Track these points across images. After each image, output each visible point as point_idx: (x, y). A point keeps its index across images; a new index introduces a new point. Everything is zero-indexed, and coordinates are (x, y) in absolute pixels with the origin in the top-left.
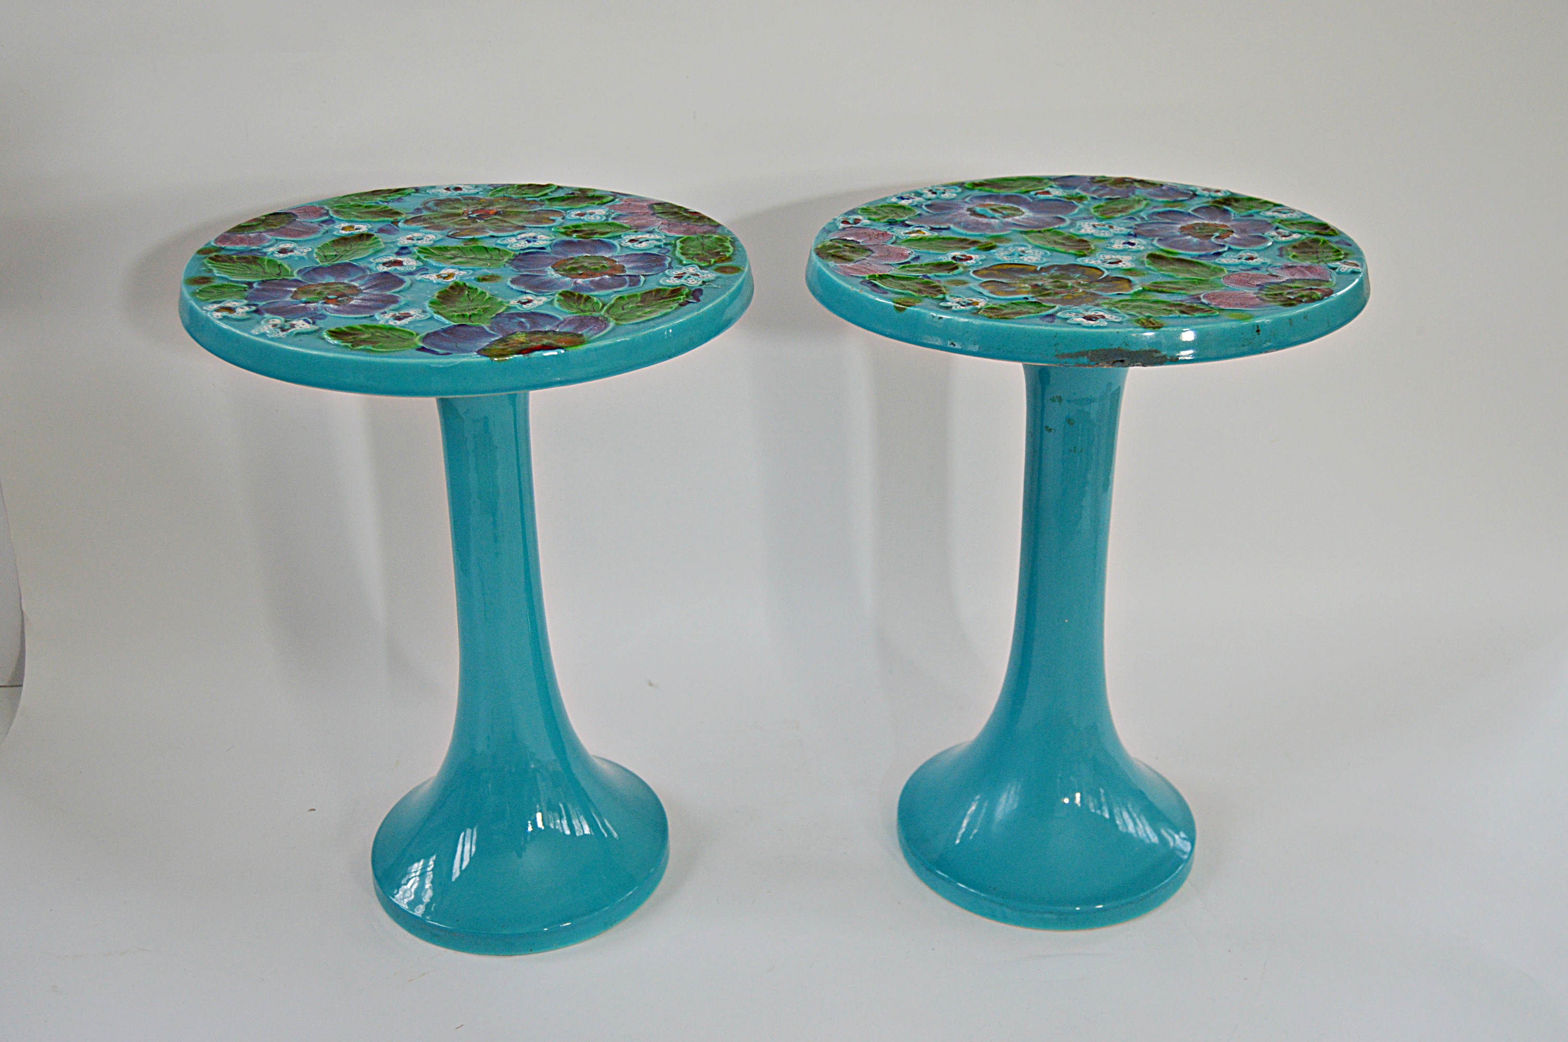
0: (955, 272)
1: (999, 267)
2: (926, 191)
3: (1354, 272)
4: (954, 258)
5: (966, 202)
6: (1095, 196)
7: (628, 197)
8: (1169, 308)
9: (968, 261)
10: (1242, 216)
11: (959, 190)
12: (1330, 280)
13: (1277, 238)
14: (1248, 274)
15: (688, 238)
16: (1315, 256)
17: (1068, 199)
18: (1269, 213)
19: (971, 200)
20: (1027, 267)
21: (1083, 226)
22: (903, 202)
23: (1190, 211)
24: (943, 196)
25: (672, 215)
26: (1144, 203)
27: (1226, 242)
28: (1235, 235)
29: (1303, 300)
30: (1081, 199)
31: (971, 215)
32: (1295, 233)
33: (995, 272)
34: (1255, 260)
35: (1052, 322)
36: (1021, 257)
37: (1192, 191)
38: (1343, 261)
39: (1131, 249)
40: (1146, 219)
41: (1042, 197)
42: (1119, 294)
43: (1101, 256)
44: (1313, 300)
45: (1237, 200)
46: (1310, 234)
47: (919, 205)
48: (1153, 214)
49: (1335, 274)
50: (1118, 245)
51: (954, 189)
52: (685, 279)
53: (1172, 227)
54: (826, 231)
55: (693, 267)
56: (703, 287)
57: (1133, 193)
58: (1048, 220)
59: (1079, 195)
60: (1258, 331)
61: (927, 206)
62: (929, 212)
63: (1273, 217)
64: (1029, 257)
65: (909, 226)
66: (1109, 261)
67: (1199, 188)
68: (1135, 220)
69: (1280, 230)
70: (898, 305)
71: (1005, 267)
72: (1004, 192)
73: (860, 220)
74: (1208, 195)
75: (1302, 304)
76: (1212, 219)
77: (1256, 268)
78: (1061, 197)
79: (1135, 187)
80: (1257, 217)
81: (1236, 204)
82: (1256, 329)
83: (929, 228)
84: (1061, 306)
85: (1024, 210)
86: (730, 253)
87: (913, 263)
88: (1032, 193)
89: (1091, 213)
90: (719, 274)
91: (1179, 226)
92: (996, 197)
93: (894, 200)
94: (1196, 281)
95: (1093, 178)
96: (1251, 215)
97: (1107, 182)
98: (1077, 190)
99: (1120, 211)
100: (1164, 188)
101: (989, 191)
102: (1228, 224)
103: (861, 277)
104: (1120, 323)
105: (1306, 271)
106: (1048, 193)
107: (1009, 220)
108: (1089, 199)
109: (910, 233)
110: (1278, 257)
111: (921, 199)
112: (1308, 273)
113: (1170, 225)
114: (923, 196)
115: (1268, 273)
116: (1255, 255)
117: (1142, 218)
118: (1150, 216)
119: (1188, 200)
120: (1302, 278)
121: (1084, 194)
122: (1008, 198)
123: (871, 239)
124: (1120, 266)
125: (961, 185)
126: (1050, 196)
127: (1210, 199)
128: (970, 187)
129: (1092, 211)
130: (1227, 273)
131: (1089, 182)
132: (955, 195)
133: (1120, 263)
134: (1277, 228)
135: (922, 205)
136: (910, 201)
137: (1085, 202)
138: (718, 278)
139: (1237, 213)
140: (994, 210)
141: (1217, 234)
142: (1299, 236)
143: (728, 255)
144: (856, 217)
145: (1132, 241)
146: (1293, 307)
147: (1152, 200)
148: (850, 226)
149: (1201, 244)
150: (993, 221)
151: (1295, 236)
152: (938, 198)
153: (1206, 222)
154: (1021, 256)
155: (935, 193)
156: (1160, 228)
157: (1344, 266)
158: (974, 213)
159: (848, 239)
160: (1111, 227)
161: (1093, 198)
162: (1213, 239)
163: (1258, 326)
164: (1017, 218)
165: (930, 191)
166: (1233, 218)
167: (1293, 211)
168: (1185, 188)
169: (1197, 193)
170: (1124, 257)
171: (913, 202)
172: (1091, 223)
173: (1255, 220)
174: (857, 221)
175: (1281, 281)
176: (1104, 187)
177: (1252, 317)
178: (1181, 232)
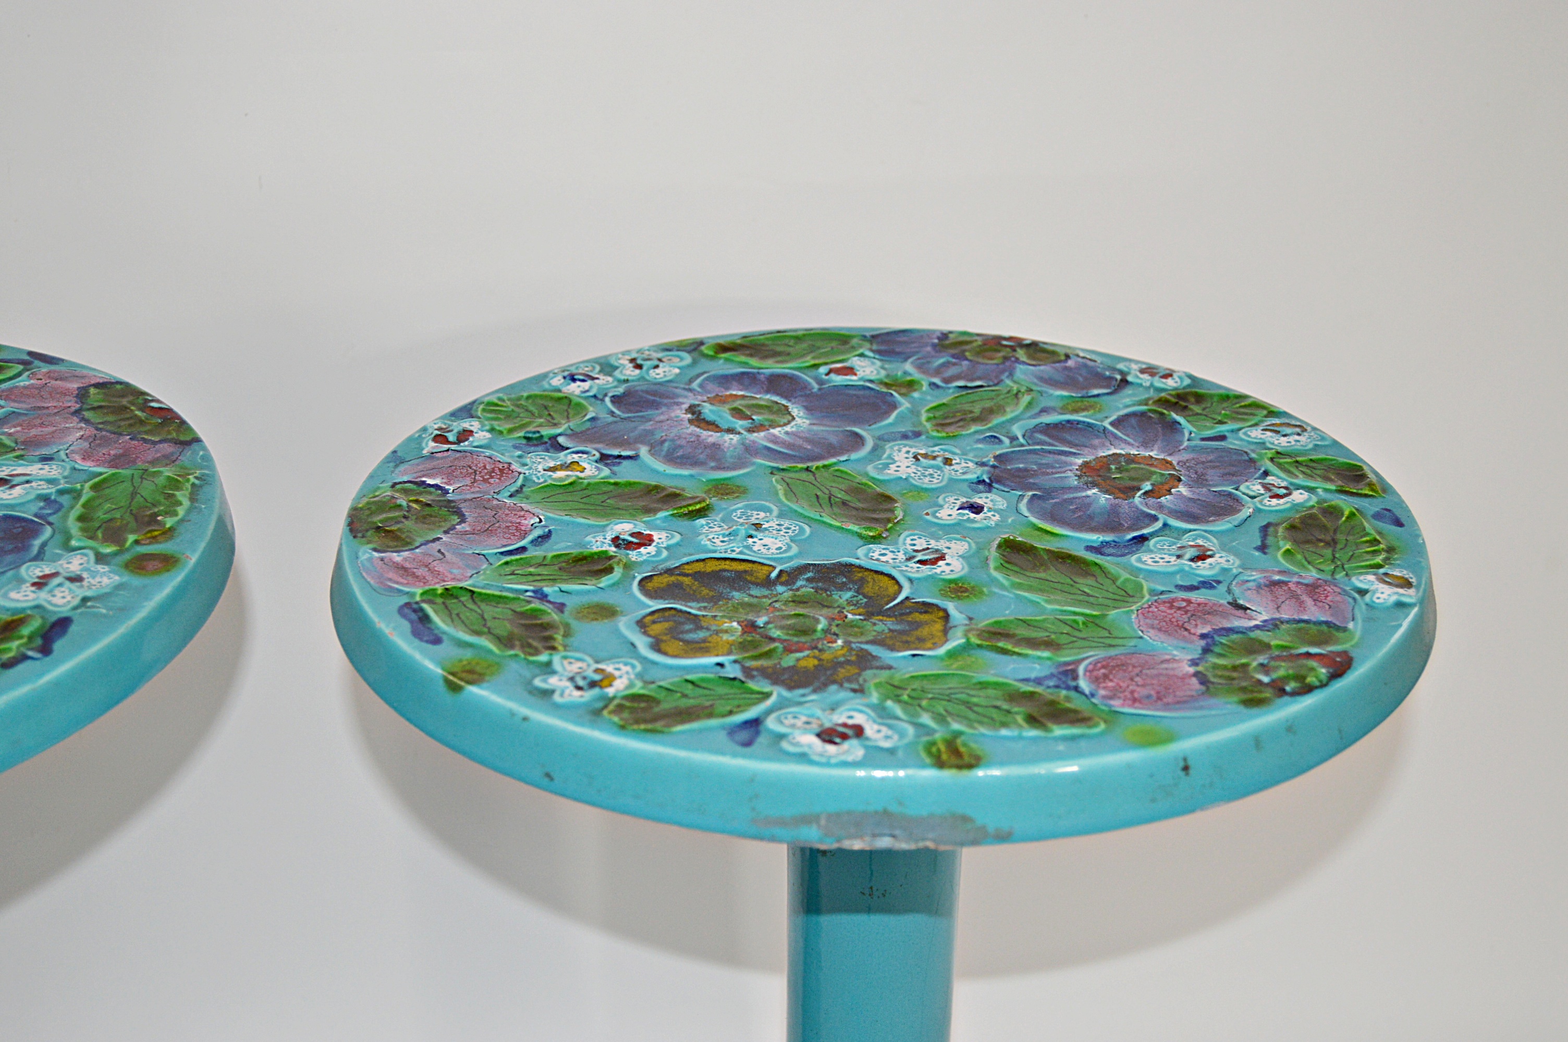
0: (605, 581)
1: (699, 567)
2: (625, 362)
3: (1400, 605)
4: (616, 540)
5: (690, 390)
6: (937, 381)
7: (53, 367)
8: (1005, 706)
9: (642, 550)
10: (1203, 439)
11: (688, 359)
12: (1351, 625)
13: (1261, 502)
14: (1189, 602)
15: (114, 474)
16: (1328, 552)
17: (887, 385)
18: (1256, 434)
19: (701, 386)
20: (755, 566)
21: (896, 458)
22: (575, 389)
23: (1106, 424)
24: (653, 373)
25: (113, 413)
26: (1026, 399)
27: (1161, 507)
28: (1182, 489)
29: (1288, 689)
30: (910, 386)
31: (691, 421)
32: (1298, 487)
33: (687, 580)
34: (1209, 561)
35: (748, 744)
36: (750, 540)
37: (1121, 372)
38: (1382, 571)
39: (973, 521)
40: (1022, 440)
41: (838, 379)
42: (914, 655)
43: (908, 541)
44: (1308, 689)
45: (1199, 398)
46: (1326, 490)
47: (600, 396)
48: (1038, 429)
49: (1364, 607)
50: (949, 512)
51: (678, 356)
52: (50, 591)
53: (1066, 463)
54: (396, 459)
55: (85, 555)
56: (75, 615)
57: (1011, 375)
58: (833, 440)
59: (909, 378)
60: (1186, 768)
61: (616, 400)
62: (612, 413)
63: (1262, 444)
64: (766, 541)
65: (563, 448)
66: (920, 557)
67: (1135, 367)
68: (1000, 441)
69: (1270, 479)
70: (451, 677)
71: (711, 567)
72: (771, 367)
73: (471, 433)
74: (1148, 384)
75: (1286, 699)
76: (1145, 444)
77: (1207, 584)
78: (871, 381)
79: (1017, 360)
80: (1232, 443)
81: (1197, 409)
82: (1182, 764)
83: (598, 455)
84: (785, 693)
85: (795, 410)
86: (176, 519)
87: (535, 553)
88: (823, 370)
89: (921, 424)
90: (126, 578)
91: (1080, 461)
92: (747, 379)
93: (557, 381)
94: (1080, 619)
95: (944, 336)
96: (1222, 438)
97: (967, 347)
98: (908, 366)
99: (975, 420)
100: (1070, 363)
101: (745, 364)
102: (1174, 460)
103: (408, 593)
104: (892, 751)
105: (1305, 598)
106: (850, 371)
107: (759, 437)
108: (925, 387)
109: (553, 469)
110: (1257, 554)
111: (610, 379)
112: (1309, 602)
113: (1063, 458)
114: (617, 373)
115: (1230, 599)
116: (1211, 544)
117: (1013, 439)
118: (1029, 434)
119: (1108, 394)
120: (1296, 617)
121: (916, 375)
122: (775, 383)
123: (475, 481)
124: (938, 570)
125: (694, 347)
126: (854, 378)
127: (1152, 393)
128: (711, 353)
129: (924, 417)
130: (1147, 597)
131: (934, 346)
132: (677, 371)
133: (941, 563)
134: (1266, 473)
135: (606, 395)
136: (586, 385)
137: (916, 395)
138: (119, 587)
139: (1194, 430)
140: (738, 413)
141: (1147, 486)
142: (1306, 495)
143: (169, 522)
144: (466, 424)
145: (978, 500)
146: (1264, 709)
147: (1041, 393)
148: (446, 447)
149: (1113, 511)
150: (727, 437)
151: (1298, 497)
152: (642, 378)
153: (1134, 452)
154: (751, 536)
155: (639, 367)
156: (1040, 465)
157: (1382, 587)
158: (698, 418)
159: (430, 481)
160: (947, 461)
161: (933, 385)
162: (1137, 499)
163: (1185, 760)
164: (775, 431)
165: (633, 361)
166: (1186, 444)
167: (1302, 428)
168: (1109, 362)
169: (1130, 378)
170: (952, 545)
171: (591, 387)
172: (913, 450)
173: (1229, 451)
174: (465, 435)
175: (1253, 623)
176: (961, 357)
177: (1169, 738)
178: (1080, 477)
